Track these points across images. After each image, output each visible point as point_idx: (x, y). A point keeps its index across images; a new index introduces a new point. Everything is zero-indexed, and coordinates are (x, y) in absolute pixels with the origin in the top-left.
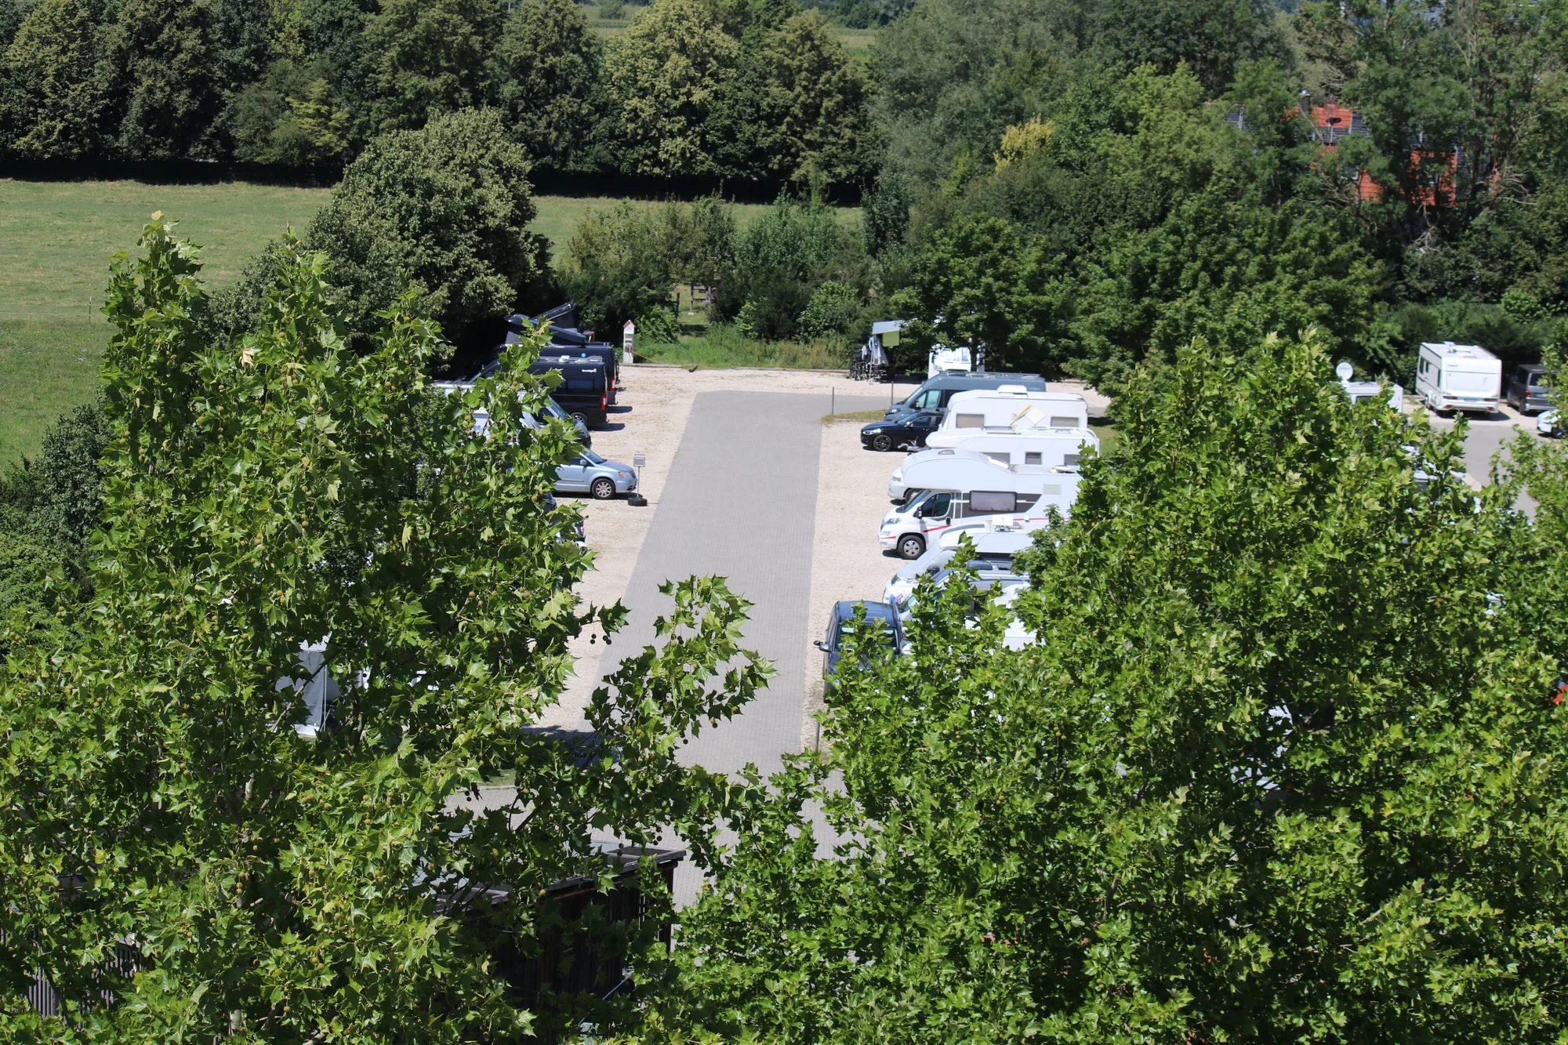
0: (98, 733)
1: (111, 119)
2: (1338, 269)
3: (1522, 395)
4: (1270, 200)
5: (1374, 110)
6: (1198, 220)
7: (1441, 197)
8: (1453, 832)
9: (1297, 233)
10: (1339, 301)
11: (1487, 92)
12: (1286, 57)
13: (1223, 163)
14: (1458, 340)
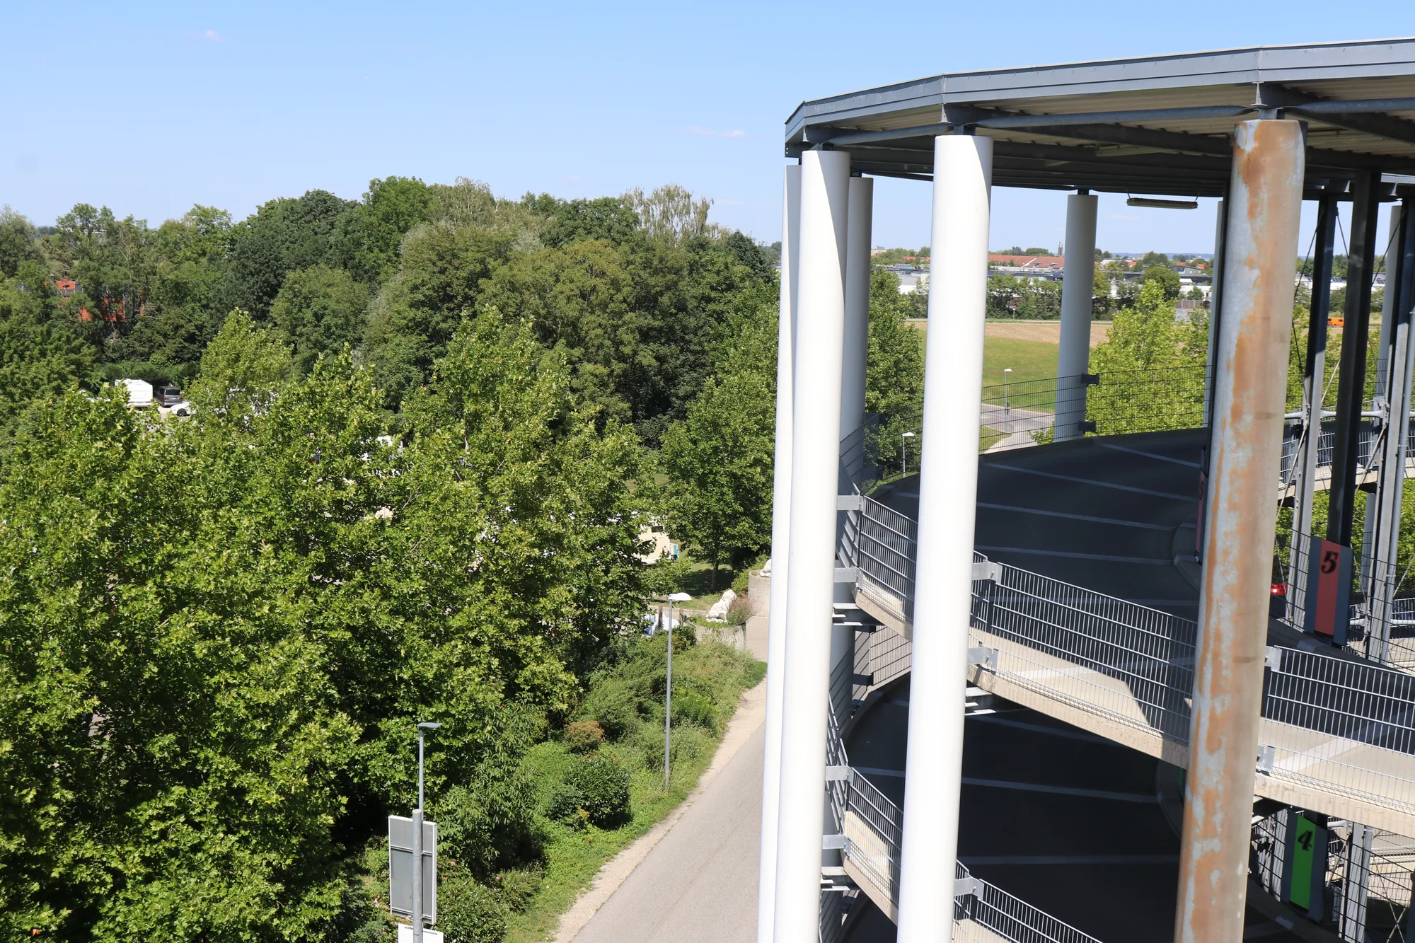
2: (77, 350)
3: (162, 399)
4: (40, 321)
5: (86, 282)
7: (119, 318)
8: (198, 586)
9: (55, 335)
10: (78, 364)
11: (137, 271)
12: (41, 260)
13: (16, 306)
14: (132, 378)
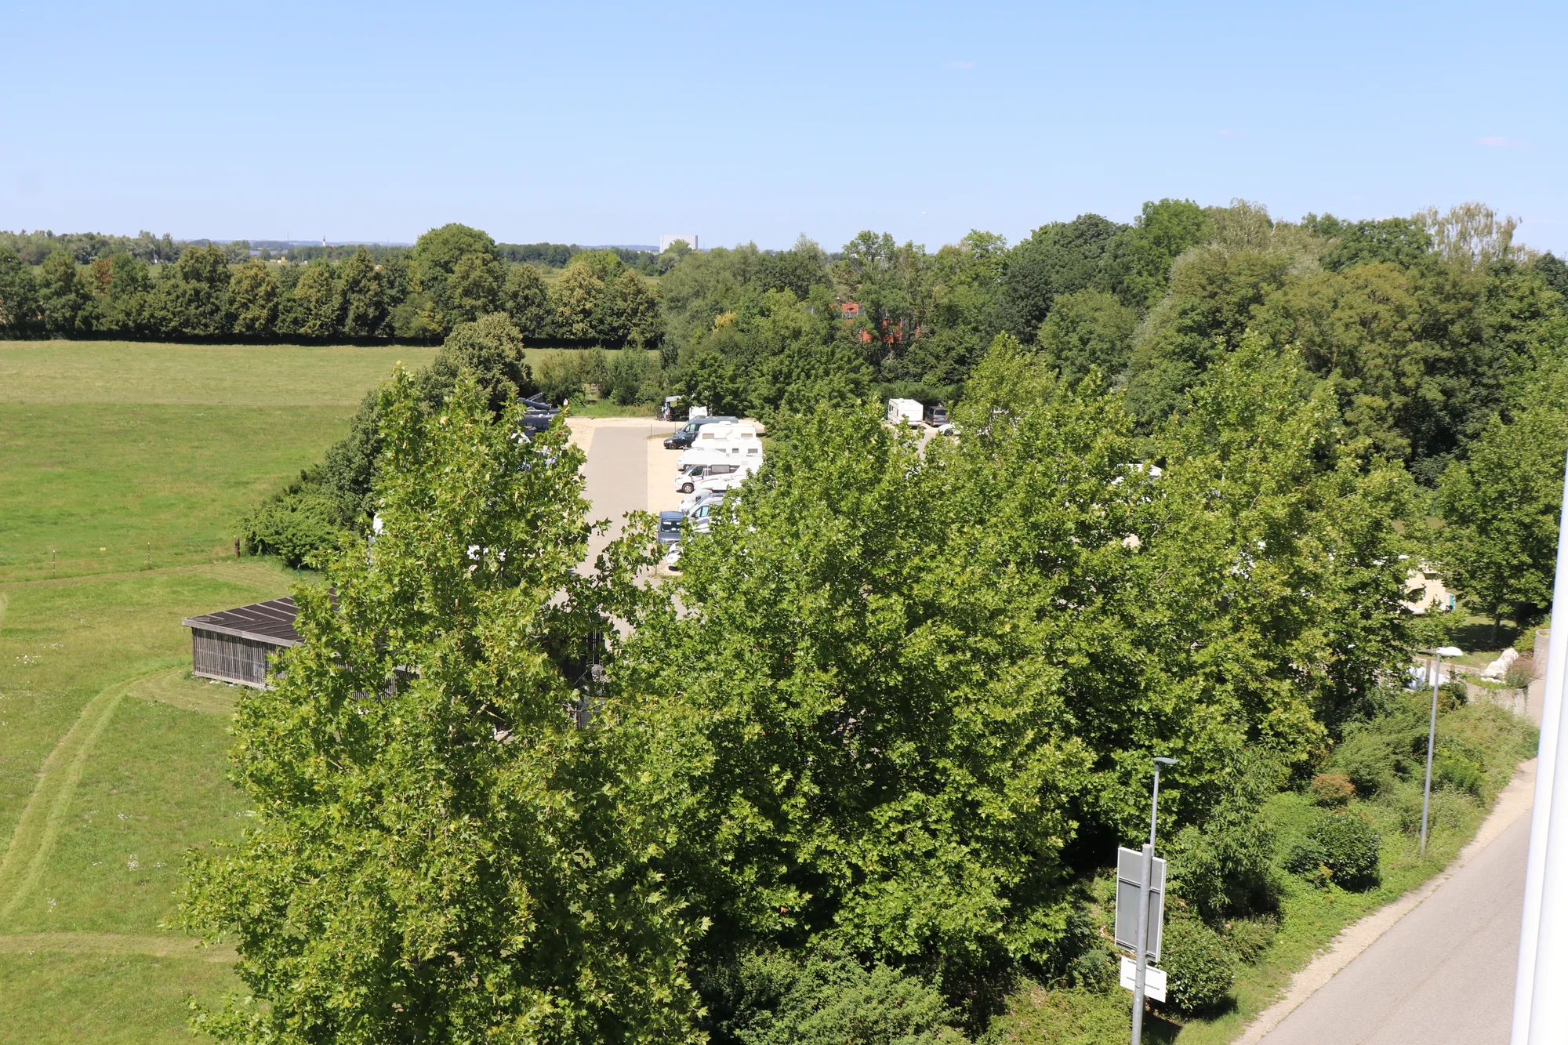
0: (390, 580)
1: (341, 320)
2: (856, 370)
3: (932, 419)
4: (825, 342)
5: (867, 304)
6: (799, 352)
7: (896, 339)
8: (944, 600)
9: (838, 355)
10: (857, 383)
11: (914, 294)
12: (829, 284)
13: (806, 328)
14: (904, 397)
